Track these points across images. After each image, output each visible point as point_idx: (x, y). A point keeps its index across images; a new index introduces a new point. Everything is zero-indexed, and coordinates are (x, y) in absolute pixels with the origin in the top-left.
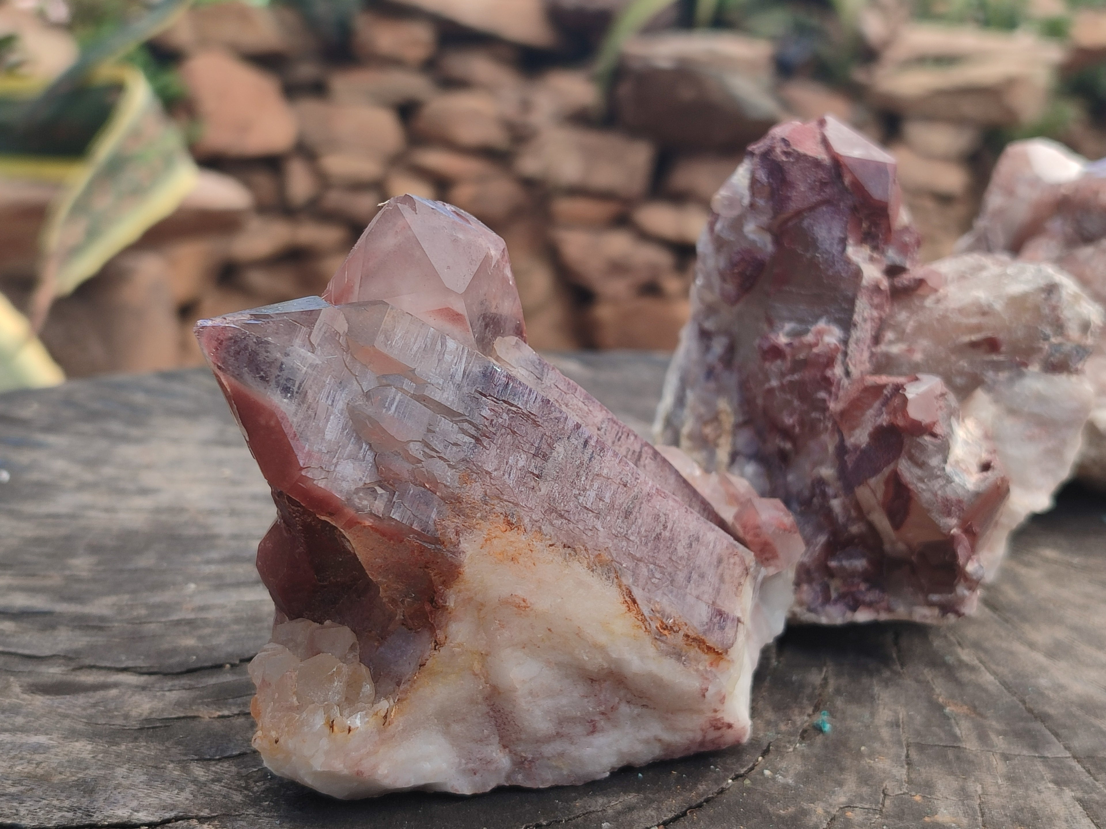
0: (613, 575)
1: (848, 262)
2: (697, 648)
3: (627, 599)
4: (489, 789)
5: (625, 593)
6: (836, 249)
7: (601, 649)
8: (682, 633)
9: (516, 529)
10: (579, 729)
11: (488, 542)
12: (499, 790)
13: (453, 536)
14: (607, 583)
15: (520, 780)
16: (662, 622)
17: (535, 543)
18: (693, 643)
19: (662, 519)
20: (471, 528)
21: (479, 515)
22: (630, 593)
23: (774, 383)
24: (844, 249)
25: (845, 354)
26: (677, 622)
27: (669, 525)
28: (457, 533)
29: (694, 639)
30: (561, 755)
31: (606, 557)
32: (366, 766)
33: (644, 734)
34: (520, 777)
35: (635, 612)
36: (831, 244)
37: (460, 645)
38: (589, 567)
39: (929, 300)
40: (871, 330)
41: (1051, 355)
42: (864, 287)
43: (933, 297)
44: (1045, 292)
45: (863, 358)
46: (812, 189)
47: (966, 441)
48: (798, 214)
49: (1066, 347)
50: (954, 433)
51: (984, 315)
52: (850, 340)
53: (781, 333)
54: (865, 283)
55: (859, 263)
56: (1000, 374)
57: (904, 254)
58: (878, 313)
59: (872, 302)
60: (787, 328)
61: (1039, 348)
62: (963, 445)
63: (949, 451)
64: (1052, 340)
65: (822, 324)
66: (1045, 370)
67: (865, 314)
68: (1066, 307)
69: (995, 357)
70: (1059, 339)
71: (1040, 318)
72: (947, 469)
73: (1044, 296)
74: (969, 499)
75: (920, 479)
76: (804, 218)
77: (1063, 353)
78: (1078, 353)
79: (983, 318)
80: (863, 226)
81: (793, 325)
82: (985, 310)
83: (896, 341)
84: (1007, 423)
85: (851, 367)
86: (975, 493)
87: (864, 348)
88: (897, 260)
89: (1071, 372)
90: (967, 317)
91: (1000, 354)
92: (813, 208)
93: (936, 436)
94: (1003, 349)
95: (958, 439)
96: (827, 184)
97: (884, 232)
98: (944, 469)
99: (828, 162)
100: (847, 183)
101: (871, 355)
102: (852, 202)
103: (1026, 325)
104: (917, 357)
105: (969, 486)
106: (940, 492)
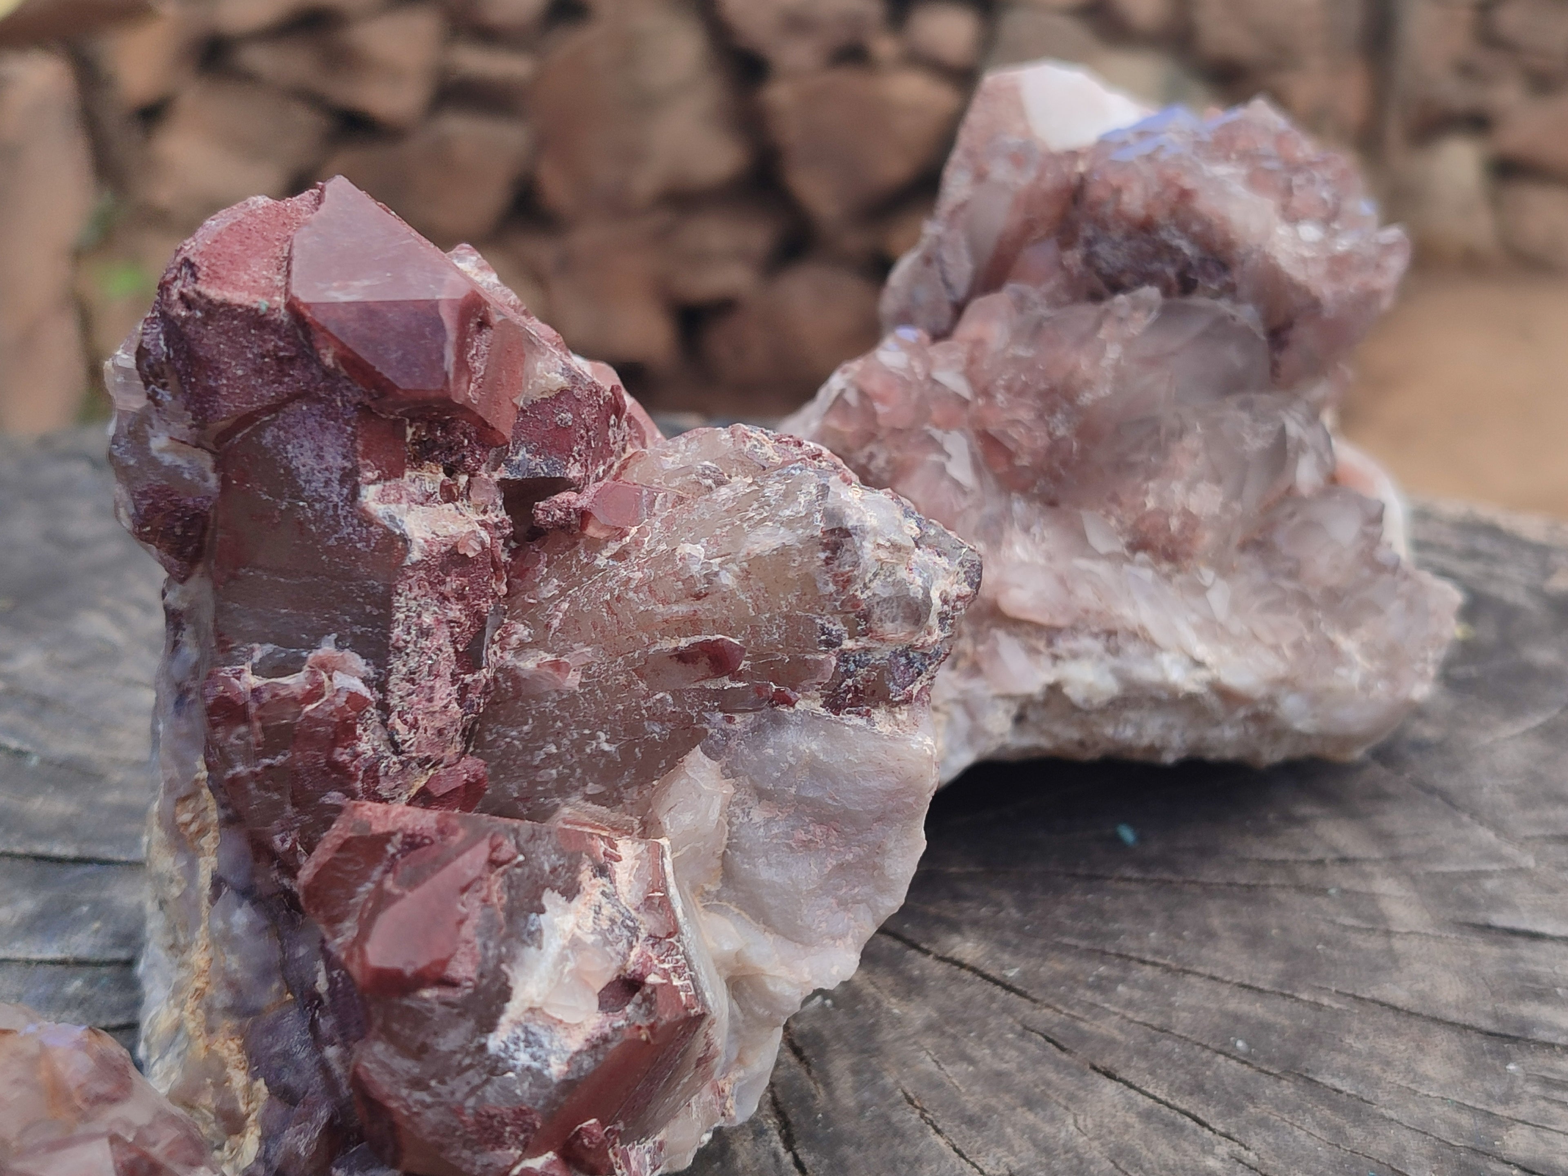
1: (367, 520)
6: (336, 494)
23: (240, 769)
24: (355, 493)
25: (384, 708)
36: (327, 483)
39: (606, 553)
40: (454, 642)
41: (849, 674)
42: (415, 566)
43: (614, 547)
44: (826, 546)
45: (438, 705)
46: (259, 372)
47: (575, 944)
48: (247, 419)
49: (881, 654)
50: (534, 937)
51: (698, 597)
52: (393, 679)
53: (247, 667)
54: (416, 555)
55: (392, 518)
56: (738, 718)
57: (561, 451)
58: (468, 606)
59: (447, 589)
60: (258, 655)
61: (819, 663)
62: (563, 958)
63: (505, 994)
64: (848, 644)
65: (327, 649)
66: (834, 704)
67: (428, 619)
68: (875, 575)
69: (727, 683)
70: (863, 642)
71: (819, 600)
72: (494, 1042)
73: (823, 556)
74: (551, 1102)
75: (417, 1084)
76: (263, 427)
77: (875, 667)
78: (910, 663)
79: (697, 605)
80: (410, 431)
81: (269, 647)
82: (701, 586)
83: (531, 645)
84: (758, 815)
85: (402, 732)
86: (568, 1085)
87: (438, 683)
88: (540, 466)
89: (898, 704)
90: (665, 602)
91: (737, 676)
92: (276, 408)
93: (453, 984)
94: (744, 665)
95: (553, 944)
96: (291, 360)
97: (472, 431)
98: (483, 1048)
99: (282, 315)
100: (329, 361)
101: (464, 689)
102: (356, 393)
103: (787, 617)
104: (573, 680)
105: (556, 1069)
106: (471, 1102)
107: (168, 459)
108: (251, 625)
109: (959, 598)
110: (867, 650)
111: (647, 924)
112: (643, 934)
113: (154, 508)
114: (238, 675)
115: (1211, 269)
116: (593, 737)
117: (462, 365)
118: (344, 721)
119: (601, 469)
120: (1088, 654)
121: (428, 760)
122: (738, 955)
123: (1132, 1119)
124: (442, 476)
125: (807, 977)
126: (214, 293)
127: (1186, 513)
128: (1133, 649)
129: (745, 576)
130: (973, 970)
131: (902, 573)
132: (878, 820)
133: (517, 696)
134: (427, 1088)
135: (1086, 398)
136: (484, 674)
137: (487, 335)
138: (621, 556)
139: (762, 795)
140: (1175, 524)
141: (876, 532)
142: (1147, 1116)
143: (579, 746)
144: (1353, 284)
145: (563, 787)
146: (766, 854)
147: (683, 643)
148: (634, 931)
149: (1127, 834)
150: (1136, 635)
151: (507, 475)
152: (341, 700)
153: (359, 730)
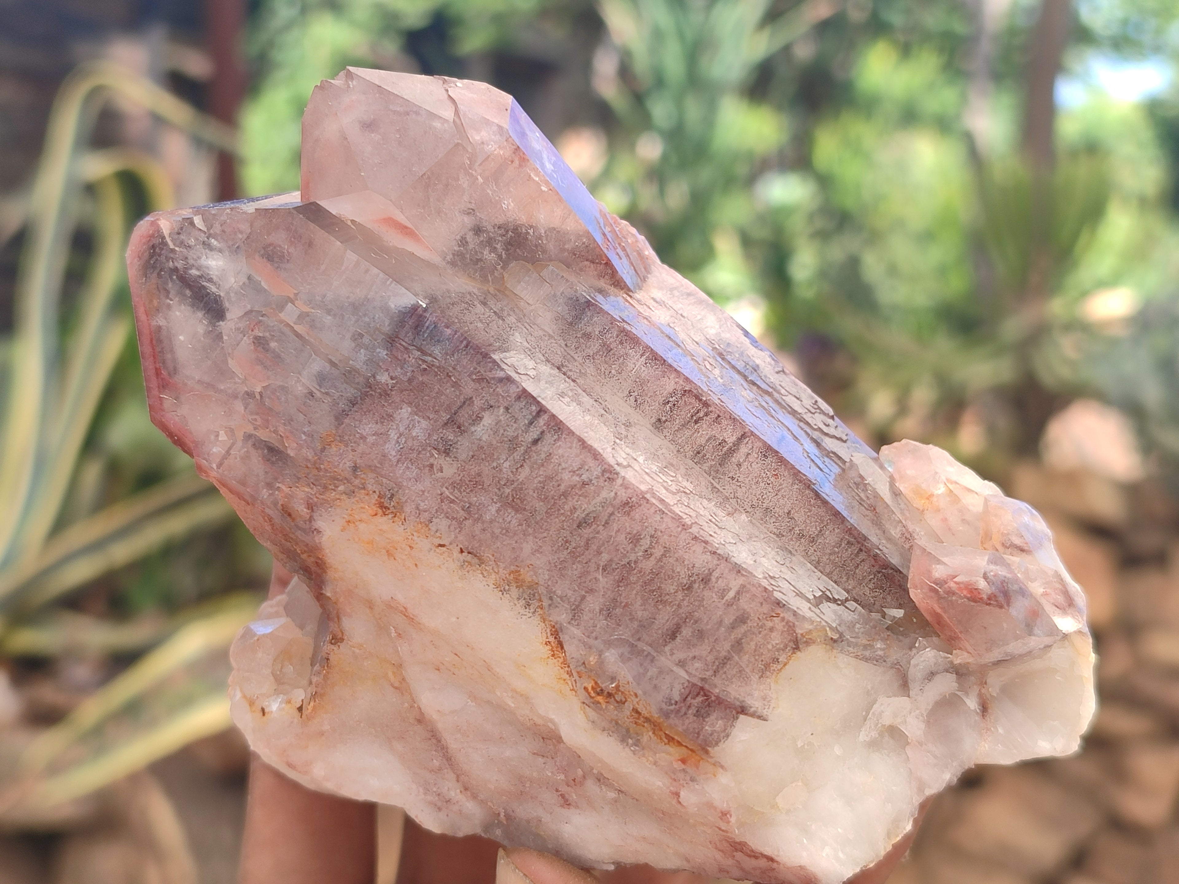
0: (535, 603)
2: (651, 733)
3: (552, 639)
5: (548, 630)
8: (628, 707)
9: (390, 516)
10: (547, 796)
11: (351, 525)
13: (305, 511)
14: (522, 611)
15: (499, 835)
16: (596, 683)
17: (415, 538)
18: (646, 724)
19: (645, 543)
20: (328, 504)
21: (341, 488)
22: (556, 634)
26: (621, 689)
27: (658, 552)
28: (311, 507)
29: (647, 720)
31: (528, 576)
32: (297, 760)
34: (498, 832)
35: (561, 660)
37: (361, 646)
38: (497, 585)
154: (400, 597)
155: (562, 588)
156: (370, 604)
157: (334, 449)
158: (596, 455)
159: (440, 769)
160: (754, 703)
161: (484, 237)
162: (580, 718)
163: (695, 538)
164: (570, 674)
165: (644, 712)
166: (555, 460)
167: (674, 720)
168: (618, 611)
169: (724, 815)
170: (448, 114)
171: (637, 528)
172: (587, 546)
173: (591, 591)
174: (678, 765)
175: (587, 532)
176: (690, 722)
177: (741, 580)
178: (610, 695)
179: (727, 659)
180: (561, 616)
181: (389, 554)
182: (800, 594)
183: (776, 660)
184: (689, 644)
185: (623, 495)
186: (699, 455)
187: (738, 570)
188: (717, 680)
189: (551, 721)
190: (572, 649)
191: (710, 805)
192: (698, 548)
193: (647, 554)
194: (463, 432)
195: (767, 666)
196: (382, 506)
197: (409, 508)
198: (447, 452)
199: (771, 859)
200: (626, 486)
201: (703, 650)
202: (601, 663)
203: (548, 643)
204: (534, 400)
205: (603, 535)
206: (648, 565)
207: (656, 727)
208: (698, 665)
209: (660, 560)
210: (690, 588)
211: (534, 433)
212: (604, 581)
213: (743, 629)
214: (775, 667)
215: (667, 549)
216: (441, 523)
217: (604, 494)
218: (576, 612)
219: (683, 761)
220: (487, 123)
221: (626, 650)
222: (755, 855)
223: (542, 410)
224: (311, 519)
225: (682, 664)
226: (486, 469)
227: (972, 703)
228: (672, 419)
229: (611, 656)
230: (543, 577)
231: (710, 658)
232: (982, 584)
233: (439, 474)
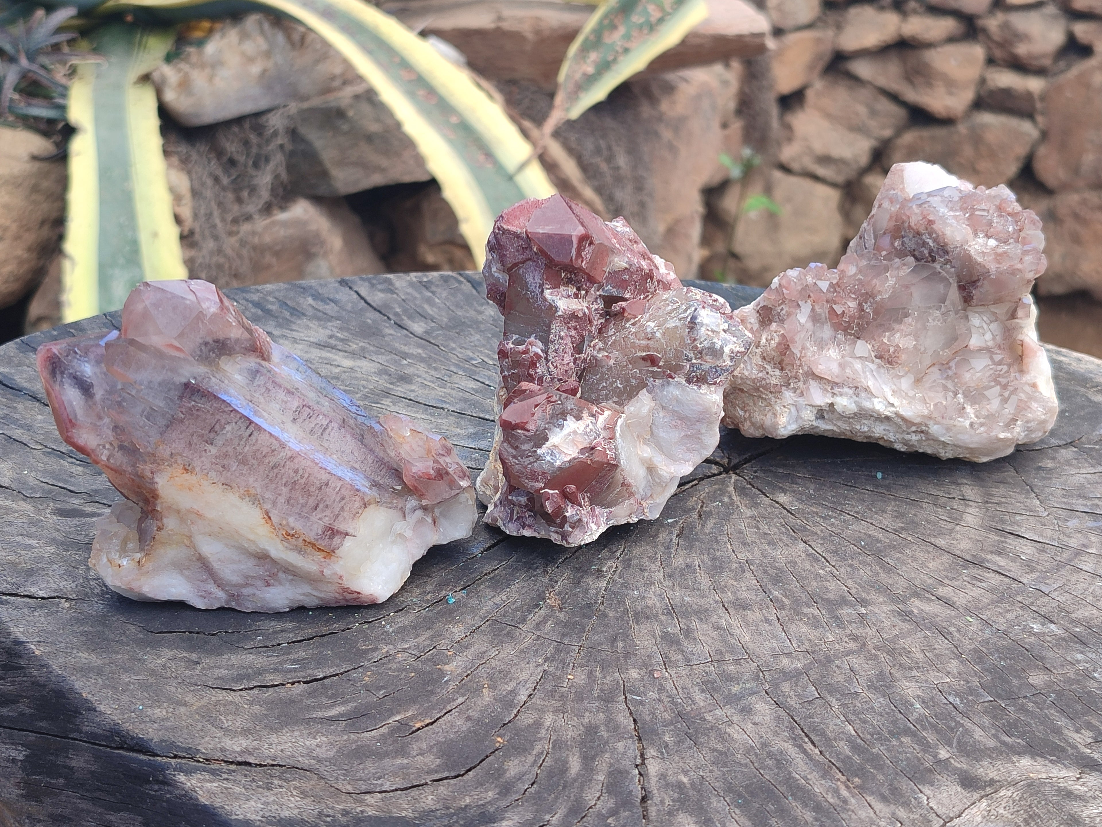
0: (257, 502)
1: (545, 300)
2: (311, 548)
3: (265, 516)
4: (215, 608)
5: (264, 513)
6: (538, 291)
7: (254, 542)
8: (301, 539)
9: (189, 473)
10: (259, 583)
11: (172, 479)
12: (221, 609)
13: (150, 475)
14: (252, 506)
15: (233, 605)
16: (286, 531)
17: (201, 481)
18: (308, 545)
19: (301, 472)
20: (160, 471)
21: (166, 464)
22: (267, 514)
23: (506, 373)
24: (543, 291)
25: (547, 359)
26: (297, 532)
27: (306, 476)
28: (152, 473)
29: (309, 543)
30: (254, 595)
31: (253, 491)
32: (135, 585)
33: (300, 591)
34: (233, 603)
35: (271, 524)
36: (536, 287)
37: (172, 530)
38: (239, 497)
39: (630, 323)
40: (572, 343)
41: (694, 371)
42: (559, 316)
43: (632, 321)
44: (689, 328)
45: (565, 362)
46: (518, 251)
47: (575, 432)
48: (515, 265)
49: (706, 366)
50: (561, 427)
51: (649, 339)
52: (550, 351)
53: (511, 342)
54: (560, 313)
55: (553, 301)
56: (657, 381)
57: (623, 288)
58: (578, 332)
59: (570, 325)
60: (514, 338)
61: (683, 366)
62: (569, 435)
63: (547, 439)
64: (694, 361)
65: (532, 339)
66: (689, 381)
67: (562, 334)
68: (706, 339)
69: (655, 369)
70: (699, 361)
71: (685, 345)
72: (539, 451)
73: (687, 330)
74: (554, 472)
75: (514, 457)
76: (520, 268)
77: (703, 371)
78: (717, 371)
79: (649, 342)
80: (563, 275)
81: (517, 336)
82: (650, 336)
83: (603, 349)
84: (661, 415)
85: (552, 368)
86: (560, 468)
87: (566, 355)
88: (615, 292)
89: (711, 384)
90: (639, 340)
91: (659, 367)
92: (523, 262)
93: (528, 431)
94: (661, 364)
95: (566, 430)
96: (526, 248)
97: (585, 277)
98: (536, 451)
99: (524, 235)
100: (535, 250)
101: (576, 359)
102: (544, 261)
103: (675, 349)
104: (612, 362)
105: (558, 463)
106: (530, 466)
107: (496, 275)
108: (513, 329)
109: (738, 352)
110: (701, 364)
111: (603, 434)
112: (601, 437)
113: (491, 289)
114: (508, 344)
115: (941, 252)
116: (616, 382)
117: (579, 254)
118: (532, 361)
119: (642, 297)
120: (846, 394)
121: (561, 379)
122: (650, 459)
123: (803, 555)
124: (575, 290)
125: (672, 471)
126: (505, 227)
127: (897, 346)
128: (863, 395)
129: (664, 334)
130: (781, 505)
131: (715, 340)
132: (698, 421)
133: (596, 366)
134: (517, 459)
135: (878, 298)
136: (583, 356)
137: (592, 247)
138: (633, 324)
139: (663, 408)
140: (892, 350)
141: (707, 325)
142: (809, 555)
143: (612, 384)
144: (1004, 266)
145: (607, 398)
146: (662, 428)
147: (644, 354)
148: (599, 435)
149: (879, 475)
150: (867, 390)
151: (602, 293)
152: (532, 355)
153: (538, 365)
154: (195, 507)
155: (268, 495)
156: (178, 512)
157: (161, 447)
158: (277, 439)
159: (206, 580)
160: (350, 531)
161: (209, 347)
162: (280, 547)
163: (321, 468)
164: (275, 529)
165: (308, 540)
166: (259, 442)
167: (320, 542)
168: (292, 501)
169: (341, 577)
170: (191, 297)
171: (297, 466)
172: (276, 476)
173: (280, 495)
174: (323, 560)
175: (276, 471)
176: (327, 541)
177: (341, 483)
178: (293, 535)
179: (339, 514)
180: (268, 506)
181: (190, 489)
182: (364, 485)
183: (358, 513)
184: (323, 511)
185: (289, 454)
186: (312, 432)
187: (340, 479)
188: (335, 524)
189: (265, 549)
190: (275, 519)
191: (335, 574)
192: (323, 472)
193: (302, 477)
194: (218, 435)
195: (354, 515)
196: (186, 469)
197: (197, 469)
198: (212, 444)
199: (359, 593)
200: (290, 449)
201: (328, 512)
202: (288, 524)
203: (264, 518)
204: (248, 419)
205: (283, 471)
206: (302, 481)
207: (313, 545)
208: (327, 519)
209: (307, 478)
210: (321, 488)
211: (249, 432)
212: (285, 490)
213: (344, 502)
214: (358, 515)
215: (310, 474)
216: (213, 474)
217: (282, 454)
218: (274, 503)
219: (325, 558)
220: (208, 299)
221: (297, 516)
222: (352, 592)
223: (251, 422)
224: (153, 478)
225: (320, 519)
226: (230, 449)
227: (429, 520)
228: (299, 418)
229: (291, 520)
230: (259, 490)
231: (332, 515)
232: (432, 472)
233: (209, 454)
